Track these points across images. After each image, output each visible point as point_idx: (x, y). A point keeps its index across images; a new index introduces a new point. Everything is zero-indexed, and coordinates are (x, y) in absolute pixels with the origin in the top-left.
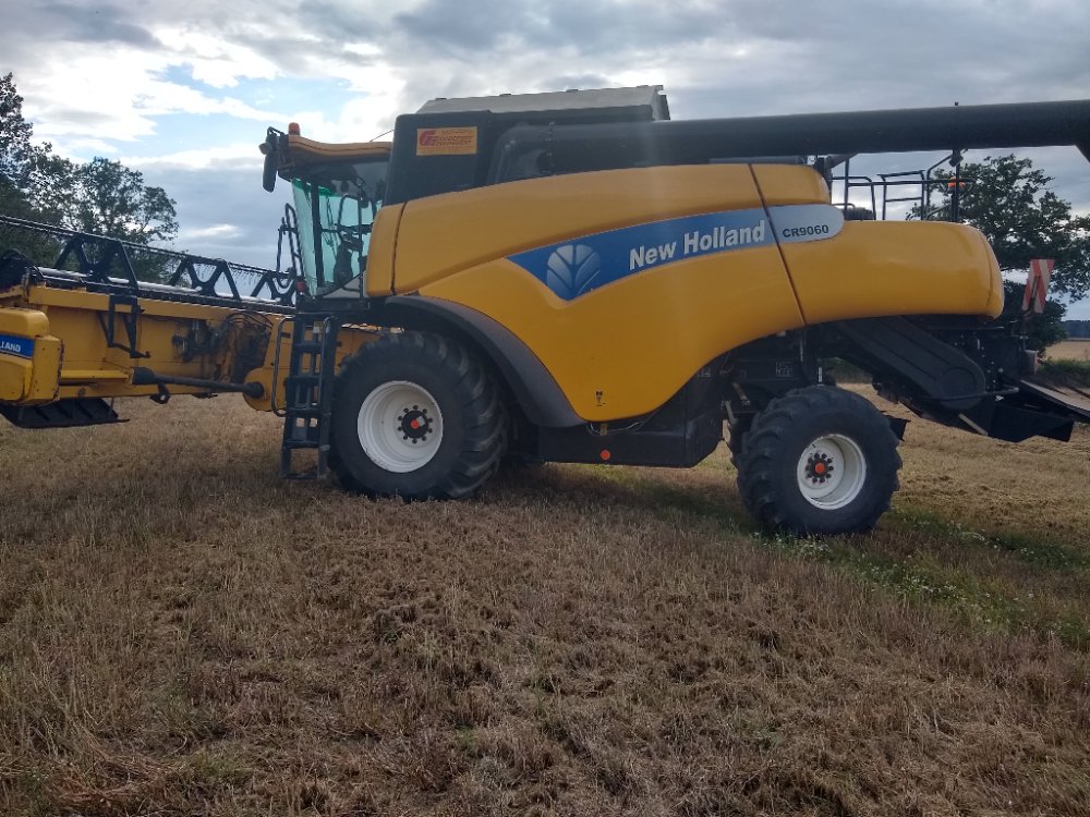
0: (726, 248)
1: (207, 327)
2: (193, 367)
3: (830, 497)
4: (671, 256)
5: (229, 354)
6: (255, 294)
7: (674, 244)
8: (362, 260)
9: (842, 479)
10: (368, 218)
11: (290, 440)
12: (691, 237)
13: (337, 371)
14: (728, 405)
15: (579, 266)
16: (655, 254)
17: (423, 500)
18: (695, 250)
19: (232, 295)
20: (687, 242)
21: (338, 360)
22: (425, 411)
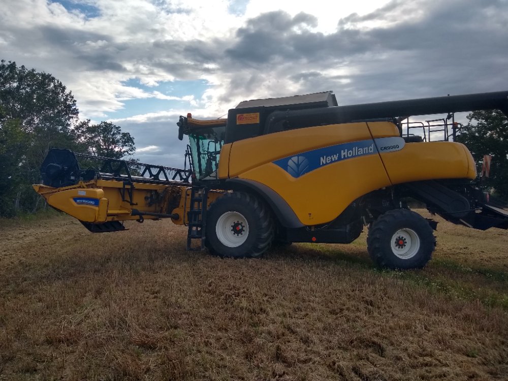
0: (358, 155)
1: (158, 193)
2: (152, 208)
3: (406, 254)
4: (336, 159)
5: (166, 203)
6: (173, 179)
7: (338, 154)
8: (217, 165)
9: (411, 246)
10: (218, 149)
11: (191, 235)
12: (344, 152)
13: (208, 208)
14: (364, 218)
15: (301, 164)
16: (330, 158)
17: (242, 258)
18: (346, 157)
19: (165, 180)
20: (343, 154)
21: (208, 204)
22: (242, 223)
